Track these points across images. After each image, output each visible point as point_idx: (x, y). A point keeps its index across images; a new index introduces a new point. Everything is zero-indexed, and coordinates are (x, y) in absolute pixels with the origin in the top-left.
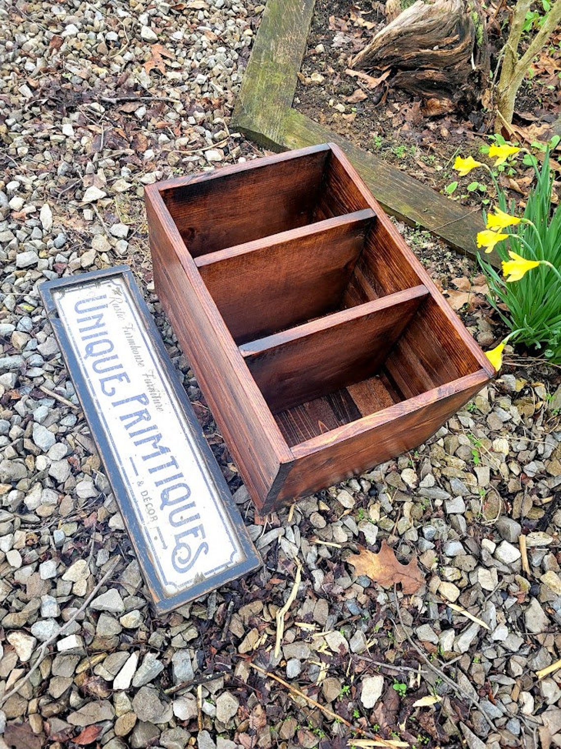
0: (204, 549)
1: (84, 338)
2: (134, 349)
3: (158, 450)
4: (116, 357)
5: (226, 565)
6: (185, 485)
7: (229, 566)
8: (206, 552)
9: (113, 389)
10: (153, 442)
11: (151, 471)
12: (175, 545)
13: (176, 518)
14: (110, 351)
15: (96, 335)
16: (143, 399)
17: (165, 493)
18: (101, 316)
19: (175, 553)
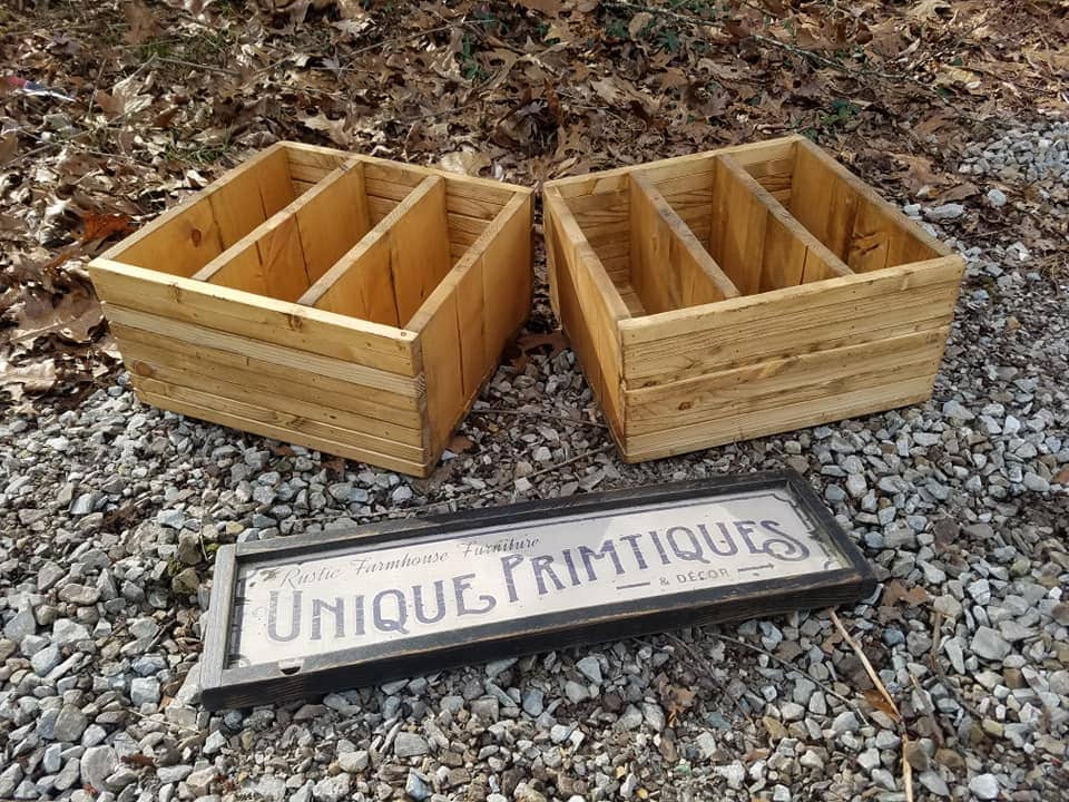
0: (771, 525)
1: (361, 631)
2: (406, 562)
3: (608, 554)
4: (417, 590)
5: (794, 507)
6: (670, 532)
7: (794, 504)
8: (776, 524)
9: (481, 598)
10: (592, 559)
11: (643, 565)
12: (766, 554)
13: (726, 548)
14: (400, 595)
15: (360, 613)
16: (511, 562)
17: (681, 555)
18: (318, 604)
19: (779, 557)
